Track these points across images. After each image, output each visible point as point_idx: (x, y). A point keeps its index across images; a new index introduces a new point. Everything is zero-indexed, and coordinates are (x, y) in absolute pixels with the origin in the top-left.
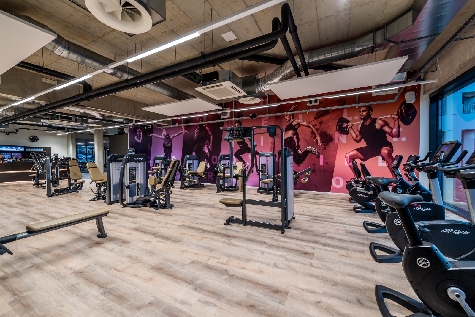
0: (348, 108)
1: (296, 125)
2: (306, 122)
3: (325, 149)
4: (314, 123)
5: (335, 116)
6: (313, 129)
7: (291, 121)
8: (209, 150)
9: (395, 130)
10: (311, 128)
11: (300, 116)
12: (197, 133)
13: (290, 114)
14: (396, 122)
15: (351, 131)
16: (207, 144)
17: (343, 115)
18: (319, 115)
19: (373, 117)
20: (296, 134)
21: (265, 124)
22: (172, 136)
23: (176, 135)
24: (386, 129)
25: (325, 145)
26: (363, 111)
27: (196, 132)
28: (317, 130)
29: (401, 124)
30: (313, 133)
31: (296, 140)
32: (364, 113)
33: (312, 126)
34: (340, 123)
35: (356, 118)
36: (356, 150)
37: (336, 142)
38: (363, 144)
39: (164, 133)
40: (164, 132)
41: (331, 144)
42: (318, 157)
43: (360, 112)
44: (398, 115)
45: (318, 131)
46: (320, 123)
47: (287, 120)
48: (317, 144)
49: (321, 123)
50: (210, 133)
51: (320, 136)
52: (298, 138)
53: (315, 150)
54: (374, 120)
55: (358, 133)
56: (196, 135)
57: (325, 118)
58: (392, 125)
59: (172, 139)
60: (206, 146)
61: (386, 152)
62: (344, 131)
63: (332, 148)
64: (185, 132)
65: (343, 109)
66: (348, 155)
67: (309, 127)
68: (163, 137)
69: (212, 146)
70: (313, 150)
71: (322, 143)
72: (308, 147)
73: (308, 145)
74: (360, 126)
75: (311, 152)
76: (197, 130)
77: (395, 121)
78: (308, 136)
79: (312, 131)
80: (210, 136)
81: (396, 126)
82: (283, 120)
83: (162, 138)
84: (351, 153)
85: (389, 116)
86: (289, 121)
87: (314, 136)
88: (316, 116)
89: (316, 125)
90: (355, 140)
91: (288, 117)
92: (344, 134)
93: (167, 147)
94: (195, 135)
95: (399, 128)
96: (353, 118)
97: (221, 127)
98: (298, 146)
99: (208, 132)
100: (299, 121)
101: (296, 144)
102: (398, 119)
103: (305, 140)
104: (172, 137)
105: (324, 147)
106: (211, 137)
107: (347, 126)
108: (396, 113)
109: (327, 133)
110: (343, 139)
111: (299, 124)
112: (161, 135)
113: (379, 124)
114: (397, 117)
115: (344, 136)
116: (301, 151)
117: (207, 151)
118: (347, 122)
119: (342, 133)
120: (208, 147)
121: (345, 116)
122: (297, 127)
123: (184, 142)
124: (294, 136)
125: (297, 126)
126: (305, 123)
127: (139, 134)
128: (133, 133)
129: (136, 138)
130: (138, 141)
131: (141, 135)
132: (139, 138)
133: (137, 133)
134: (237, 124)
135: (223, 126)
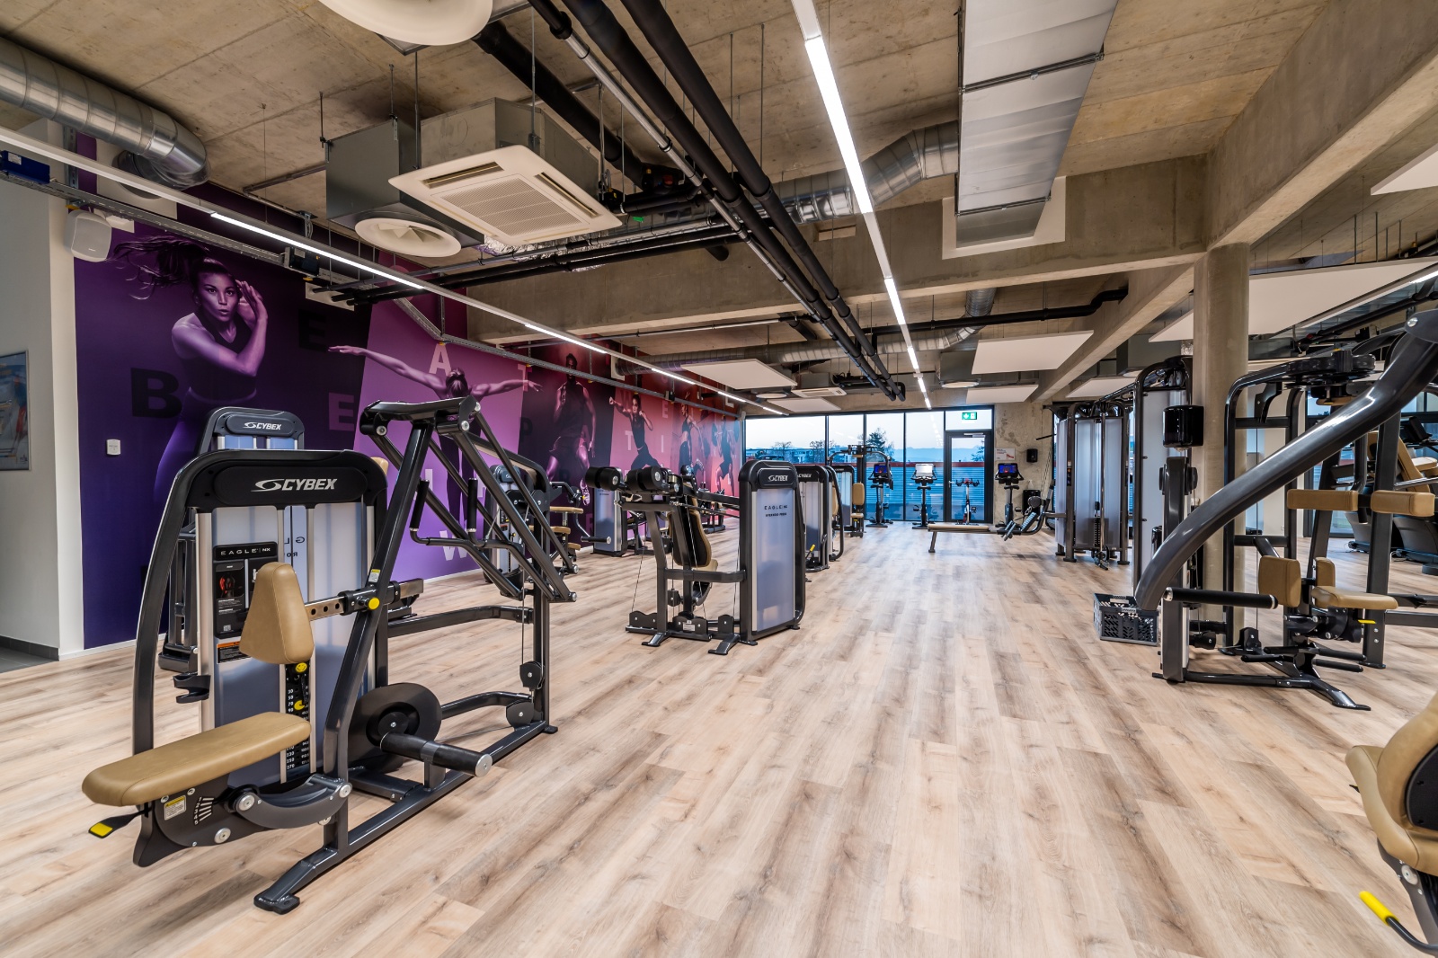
8: (589, 454)
12: (561, 398)
16: (585, 437)
22: (479, 387)
23: (495, 387)
27: (559, 394)
39: (441, 366)
40: (441, 360)
50: (591, 406)
56: (559, 404)
59: (479, 398)
60: (582, 441)
64: (529, 387)
69: (595, 443)
76: (562, 390)
80: (591, 415)
83: (428, 385)
94: (556, 403)
97: (611, 399)
104: (480, 393)
106: (593, 420)
112: (426, 370)
117: (584, 456)
120: (586, 445)
123: (523, 420)
127: (235, 314)
128: (142, 277)
129: (186, 326)
130: (224, 356)
131: (255, 322)
132: (231, 334)
133: (213, 298)
134: (634, 401)
135: (614, 399)
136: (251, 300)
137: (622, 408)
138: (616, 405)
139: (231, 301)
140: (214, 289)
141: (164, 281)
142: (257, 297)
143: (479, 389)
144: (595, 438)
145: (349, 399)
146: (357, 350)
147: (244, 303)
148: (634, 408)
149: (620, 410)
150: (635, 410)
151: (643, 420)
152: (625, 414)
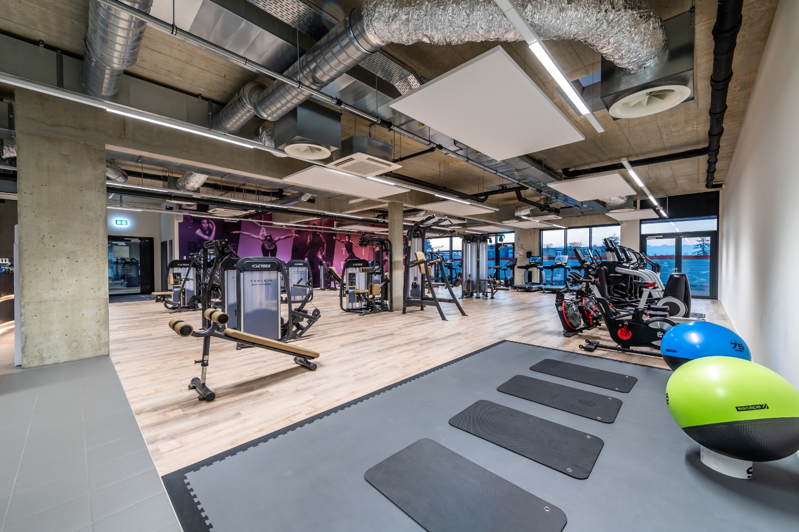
8: (323, 257)
16: (321, 251)
23: (282, 237)
27: (309, 238)
39: (263, 233)
40: (263, 232)
50: (324, 241)
56: (309, 241)
59: (276, 241)
60: (319, 252)
64: (296, 236)
68: (262, 238)
69: (326, 253)
76: (310, 236)
80: (324, 243)
83: (259, 239)
93: (268, 250)
94: (307, 240)
97: (334, 237)
99: (322, 239)
106: (325, 245)
112: (258, 235)
117: (320, 257)
120: (322, 254)
123: (293, 247)
127: (208, 228)
128: (190, 223)
129: (198, 232)
130: (206, 237)
131: (213, 229)
132: (207, 232)
133: (204, 225)
134: (347, 237)
135: (336, 237)
136: (212, 224)
137: (340, 240)
138: (337, 239)
139: (207, 225)
140: (204, 223)
141: (194, 223)
142: (213, 223)
143: (276, 238)
144: (326, 251)
145: (236, 244)
146: (238, 232)
147: (210, 225)
148: (347, 239)
149: (339, 241)
150: (347, 240)
151: (351, 243)
152: (341, 242)
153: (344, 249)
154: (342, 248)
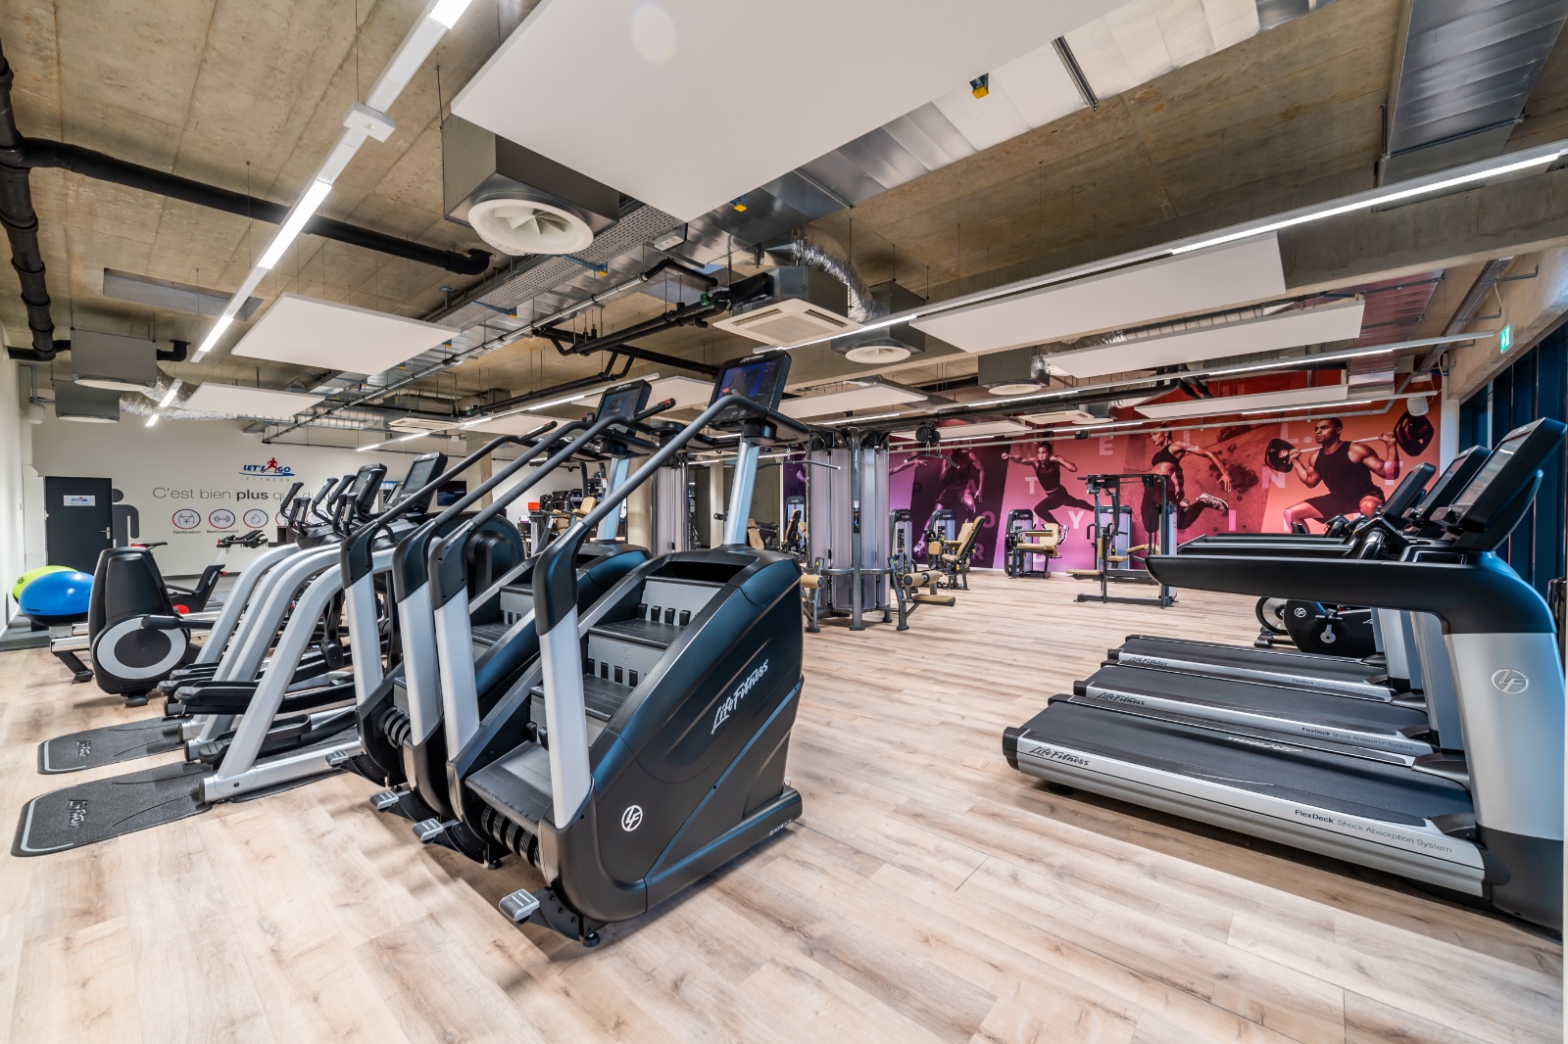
0: (1289, 423)
1: (1177, 452)
2: (1200, 447)
3: (1240, 499)
4: (1217, 448)
5: (1261, 435)
6: (1215, 460)
7: (1165, 444)
8: (976, 501)
9: (1388, 465)
10: (1210, 459)
11: (1187, 436)
12: (946, 466)
13: (1163, 433)
14: (1392, 450)
15: (1297, 465)
16: (971, 488)
17: (1279, 434)
18: (1227, 434)
19: (1343, 438)
20: (1176, 468)
21: (1106, 449)
23: (896, 469)
24: (1371, 462)
25: (1241, 492)
26: (1323, 428)
27: (944, 463)
28: (1224, 462)
29: (1402, 452)
30: (1213, 467)
31: (1175, 481)
32: (1325, 432)
33: (1211, 455)
34: (1272, 450)
35: (1308, 440)
36: (1307, 501)
37: (1265, 485)
38: (1322, 490)
41: (1253, 490)
42: (1226, 514)
43: (1317, 429)
44: (1395, 435)
45: (1224, 464)
46: (1229, 449)
47: (1157, 443)
48: (1223, 489)
49: (1231, 450)
50: (978, 465)
51: (1230, 474)
52: (1180, 477)
53: (1217, 502)
54: (1346, 446)
55: (1311, 469)
56: (944, 469)
57: (1240, 440)
58: (1382, 456)
60: (968, 491)
61: (1370, 505)
62: (1284, 466)
63: (1255, 498)
64: (920, 464)
65: (1280, 424)
66: (1289, 512)
67: (1206, 456)
69: (983, 492)
70: (1214, 502)
71: (1234, 487)
72: (1204, 496)
73: (1203, 490)
74: (1315, 456)
75: (1210, 505)
77: (1388, 447)
78: (1204, 475)
79: (1211, 463)
80: (979, 471)
81: (1392, 457)
82: (1147, 442)
84: (1296, 508)
85: (1377, 438)
86: (1162, 444)
87: (1215, 474)
88: (1222, 435)
89: (1220, 453)
90: (1305, 482)
91: (1158, 436)
92: (1282, 471)
94: (941, 469)
95: (1397, 460)
96: (1301, 441)
97: (1004, 454)
98: (1182, 494)
99: (974, 464)
100: (1184, 444)
101: (1177, 489)
102: (1395, 444)
103: (1197, 482)
105: (1238, 494)
106: (981, 474)
107: (1288, 456)
108: (1392, 433)
109: (1244, 469)
110: (1280, 479)
111: (1183, 451)
113: (1356, 453)
114: (1394, 439)
115: (1282, 475)
116: (1188, 502)
117: (969, 502)
118: (1289, 447)
119: (1277, 469)
120: (972, 494)
121: (1284, 436)
122: (1178, 456)
123: (915, 484)
124: (1172, 474)
125: (1179, 454)
126: (1196, 449)
134: (1041, 449)
135: (1008, 453)
137: (1022, 459)
138: (1013, 458)
144: (983, 487)
148: (1040, 455)
149: (1019, 461)
150: (1042, 456)
151: (1056, 465)
152: (1025, 463)
153: (1033, 481)
154: (1027, 479)
